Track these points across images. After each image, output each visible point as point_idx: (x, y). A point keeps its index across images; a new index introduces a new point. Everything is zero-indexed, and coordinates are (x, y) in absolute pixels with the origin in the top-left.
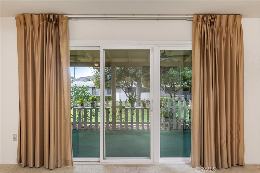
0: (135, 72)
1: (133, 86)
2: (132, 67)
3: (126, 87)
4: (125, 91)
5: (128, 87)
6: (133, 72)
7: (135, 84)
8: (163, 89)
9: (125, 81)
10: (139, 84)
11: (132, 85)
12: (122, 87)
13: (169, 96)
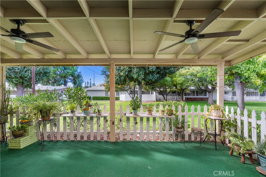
0: (137, 77)
1: (136, 90)
2: (134, 73)
3: (130, 90)
4: (129, 93)
5: (131, 90)
6: (136, 76)
7: (137, 88)
8: (158, 92)
9: (129, 85)
10: (140, 88)
11: (134, 89)
12: (127, 90)
13: (162, 97)
